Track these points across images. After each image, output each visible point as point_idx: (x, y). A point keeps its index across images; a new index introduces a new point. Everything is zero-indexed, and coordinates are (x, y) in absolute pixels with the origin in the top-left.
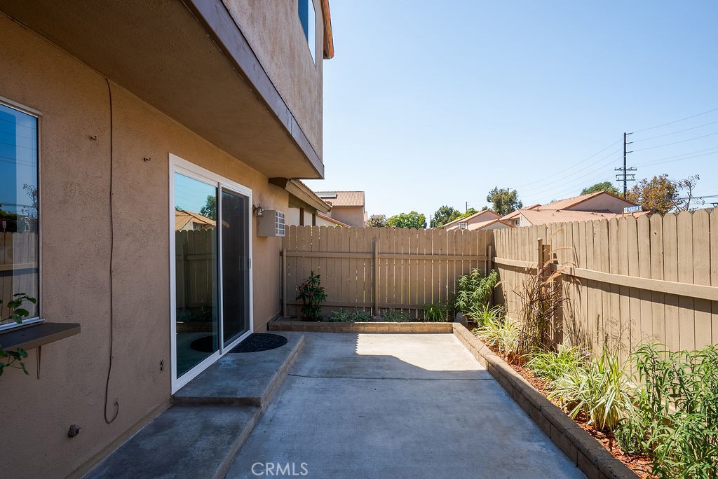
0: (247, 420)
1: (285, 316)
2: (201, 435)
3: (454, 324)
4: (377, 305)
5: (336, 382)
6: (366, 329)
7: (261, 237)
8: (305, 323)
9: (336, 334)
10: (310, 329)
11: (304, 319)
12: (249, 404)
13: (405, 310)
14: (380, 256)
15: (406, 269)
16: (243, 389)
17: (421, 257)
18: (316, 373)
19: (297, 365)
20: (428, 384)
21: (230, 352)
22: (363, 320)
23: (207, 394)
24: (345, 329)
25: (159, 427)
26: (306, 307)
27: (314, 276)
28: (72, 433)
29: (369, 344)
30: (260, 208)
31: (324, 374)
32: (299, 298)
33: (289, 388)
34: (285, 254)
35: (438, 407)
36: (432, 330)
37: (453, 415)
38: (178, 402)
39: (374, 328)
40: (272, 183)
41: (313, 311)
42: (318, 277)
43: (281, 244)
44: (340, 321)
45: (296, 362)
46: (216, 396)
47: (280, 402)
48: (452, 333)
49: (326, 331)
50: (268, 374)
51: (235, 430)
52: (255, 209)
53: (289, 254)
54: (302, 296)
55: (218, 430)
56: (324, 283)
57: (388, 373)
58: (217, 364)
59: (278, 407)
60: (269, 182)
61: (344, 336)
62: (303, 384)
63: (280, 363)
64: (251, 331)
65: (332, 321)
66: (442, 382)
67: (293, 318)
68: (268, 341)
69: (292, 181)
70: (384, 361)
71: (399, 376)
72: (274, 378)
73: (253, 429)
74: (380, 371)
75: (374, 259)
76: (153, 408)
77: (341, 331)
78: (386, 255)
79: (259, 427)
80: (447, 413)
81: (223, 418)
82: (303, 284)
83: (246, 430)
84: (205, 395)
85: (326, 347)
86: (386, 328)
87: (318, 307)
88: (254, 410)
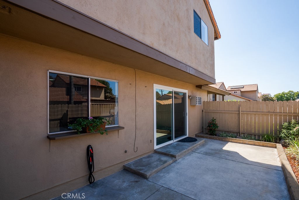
0: (170, 161)
1: (204, 133)
2: (156, 161)
3: (277, 144)
4: (241, 132)
5: (207, 156)
6: (233, 141)
7: (192, 105)
8: (210, 136)
9: (219, 141)
10: (210, 138)
11: (210, 135)
12: (173, 156)
13: (255, 135)
14: (242, 112)
15: (255, 118)
16: (173, 152)
17: (263, 113)
18: (202, 152)
19: (198, 149)
20: (244, 165)
21: (177, 141)
22: (232, 137)
23: (163, 151)
24: (223, 140)
25: (149, 157)
26: (211, 130)
27: (214, 119)
28: (126, 152)
29: (230, 147)
30: (191, 96)
31: (204, 153)
32: (208, 127)
33: (190, 155)
34: (204, 111)
35: (242, 174)
36: (265, 145)
37: (246, 179)
38: (156, 152)
39: (236, 141)
40: (197, 87)
41: (213, 132)
42: (215, 120)
43: (203, 108)
44: (222, 136)
45: (197, 148)
46: (165, 152)
47: (184, 158)
48: (276, 148)
49: (216, 139)
50: (183, 149)
51: (165, 162)
52: (189, 97)
53: (206, 111)
54: (209, 126)
55: (161, 161)
56: (218, 122)
57: (230, 158)
58: (172, 144)
59: (183, 160)
60: (196, 87)
61: (222, 142)
62: (195, 155)
63: (189, 147)
64: (187, 136)
65: (219, 136)
66: (251, 166)
67: (207, 134)
68: (190, 140)
69: (205, 86)
70: (232, 153)
71: (234, 160)
72: (184, 151)
73: (172, 164)
74: (227, 156)
75: (239, 113)
76: (148, 152)
77: (222, 140)
78: (245, 112)
79: (174, 164)
80: (244, 177)
81: (164, 158)
82: (209, 122)
83: (168, 163)
84: (162, 152)
85: (213, 145)
86: (242, 142)
87: (214, 130)
88: (174, 158)
